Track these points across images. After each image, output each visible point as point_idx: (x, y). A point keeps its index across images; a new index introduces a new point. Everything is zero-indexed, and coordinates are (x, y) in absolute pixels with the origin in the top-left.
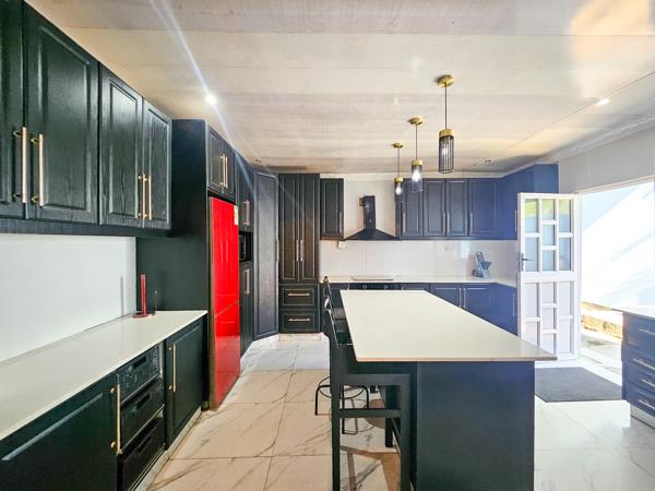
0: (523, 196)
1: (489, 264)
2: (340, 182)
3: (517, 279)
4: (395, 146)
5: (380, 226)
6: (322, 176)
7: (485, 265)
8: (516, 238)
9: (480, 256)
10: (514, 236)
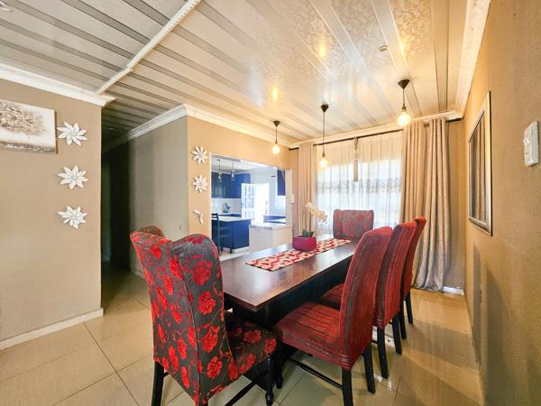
0: (243, 184)
7: (228, 208)
8: (240, 198)
9: (226, 205)
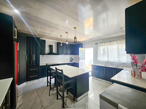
0: (80, 48)
1: (73, 59)
2: (45, 41)
3: (79, 61)
4: (61, 36)
5: (54, 52)
6: (41, 39)
8: (79, 55)
9: (72, 58)
10: (78, 54)
